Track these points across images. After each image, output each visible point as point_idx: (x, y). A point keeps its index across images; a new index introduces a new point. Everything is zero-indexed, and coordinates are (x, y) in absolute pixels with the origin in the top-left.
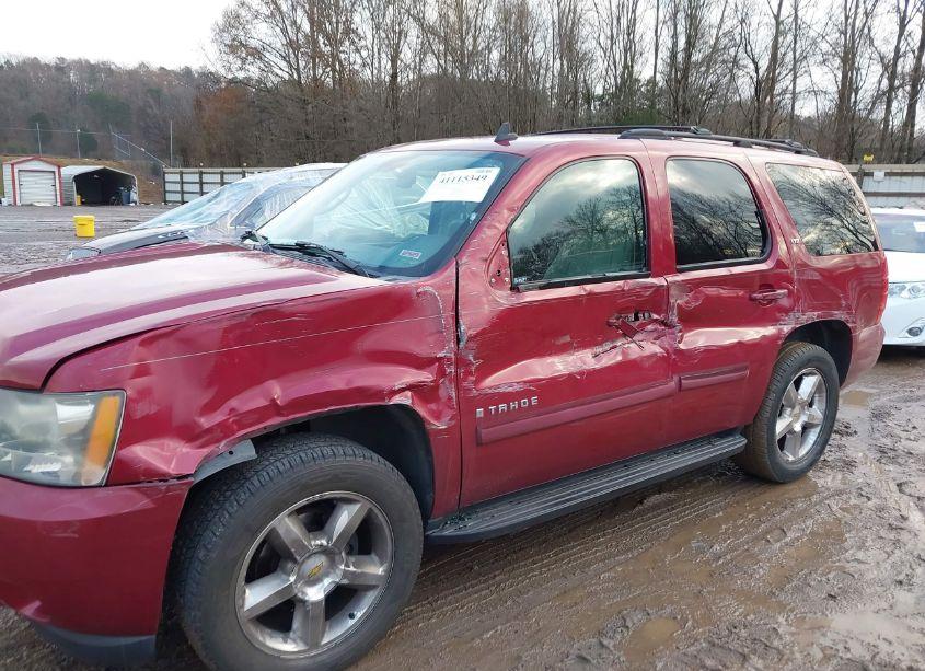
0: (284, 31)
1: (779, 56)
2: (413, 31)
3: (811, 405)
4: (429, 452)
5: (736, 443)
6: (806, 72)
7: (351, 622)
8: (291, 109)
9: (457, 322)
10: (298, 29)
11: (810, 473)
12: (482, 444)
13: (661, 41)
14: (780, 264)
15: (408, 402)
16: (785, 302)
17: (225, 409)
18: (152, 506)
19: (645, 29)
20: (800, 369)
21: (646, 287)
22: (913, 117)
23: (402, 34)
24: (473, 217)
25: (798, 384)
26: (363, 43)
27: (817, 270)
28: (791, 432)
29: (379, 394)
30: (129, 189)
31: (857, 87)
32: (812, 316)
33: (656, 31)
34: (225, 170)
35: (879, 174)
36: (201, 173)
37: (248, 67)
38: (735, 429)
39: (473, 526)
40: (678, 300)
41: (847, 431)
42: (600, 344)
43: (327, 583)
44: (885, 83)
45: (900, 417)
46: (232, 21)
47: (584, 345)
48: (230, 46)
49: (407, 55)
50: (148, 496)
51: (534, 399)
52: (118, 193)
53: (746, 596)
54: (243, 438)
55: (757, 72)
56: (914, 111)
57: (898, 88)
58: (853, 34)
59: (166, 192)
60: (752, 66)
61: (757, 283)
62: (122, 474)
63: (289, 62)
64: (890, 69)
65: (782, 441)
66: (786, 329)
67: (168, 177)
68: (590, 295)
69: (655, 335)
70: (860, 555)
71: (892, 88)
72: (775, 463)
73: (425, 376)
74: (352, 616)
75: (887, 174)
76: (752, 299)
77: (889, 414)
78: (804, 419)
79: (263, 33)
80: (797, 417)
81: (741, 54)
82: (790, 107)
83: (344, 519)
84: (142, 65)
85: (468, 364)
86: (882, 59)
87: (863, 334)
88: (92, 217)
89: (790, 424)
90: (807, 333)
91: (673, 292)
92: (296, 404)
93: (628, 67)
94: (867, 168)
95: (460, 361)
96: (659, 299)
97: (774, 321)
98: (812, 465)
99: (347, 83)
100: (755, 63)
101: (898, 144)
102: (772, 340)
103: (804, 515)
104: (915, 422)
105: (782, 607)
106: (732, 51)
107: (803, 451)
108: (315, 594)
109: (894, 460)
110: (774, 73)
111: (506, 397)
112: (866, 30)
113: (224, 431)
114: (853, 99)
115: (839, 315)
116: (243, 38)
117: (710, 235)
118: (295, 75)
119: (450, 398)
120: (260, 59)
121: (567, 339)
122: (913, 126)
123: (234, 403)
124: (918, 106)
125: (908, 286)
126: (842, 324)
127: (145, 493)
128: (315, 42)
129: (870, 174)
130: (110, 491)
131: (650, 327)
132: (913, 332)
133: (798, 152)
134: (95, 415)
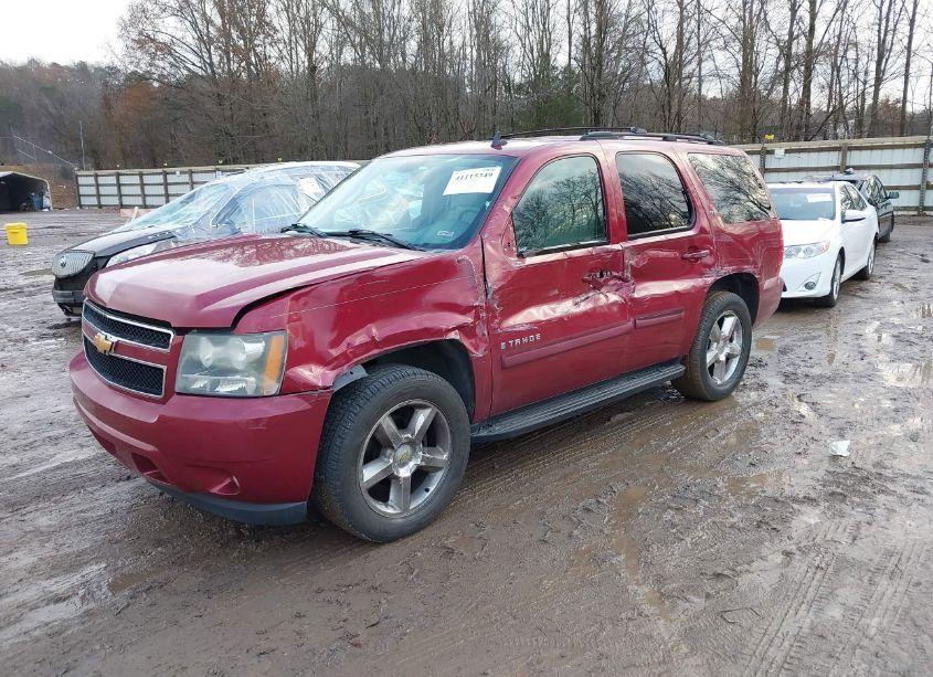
0: (194, 24)
1: (685, 41)
2: (329, 24)
3: (731, 340)
4: (471, 374)
5: (678, 369)
6: (709, 56)
7: (428, 494)
8: (210, 106)
9: (485, 280)
10: (209, 22)
11: (734, 394)
12: (506, 368)
13: (573, 28)
14: (703, 230)
15: (458, 338)
16: (708, 260)
17: (344, 344)
18: (310, 407)
19: (557, 17)
20: (721, 311)
21: (608, 252)
22: (809, 97)
23: (319, 26)
24: (488, 204)
25: (721, 323)
26: (279, 35)
27: (730, 234)
28: (718, 361)
29: (439, 332)
30: (42, 195)
31: (757, 70)
32: (728, 270)
33: (568, 19)
34: (145, 171)
35: (780, 152)
36: (118, 175)
37: (157, 62)
38: (677, 358)
39: (500, 429)
40: (631, 261)
41: (760, 364)
42: (578, 296)
43: (412, 465)
44: (782, 65)
45: (801, 352)
46: (139, 15)
47: (567, 297)
48: (138, 42)
49: (323, 47)
50: (307, 401)
51: (538, 335)
52: (29, 199)
53: (693, 470)
54: (356, 364)
55: (665, 58)
56: (809, 91)
57: (793, 68)
58: (751, 19)
59: (80, 196)
60: (660, 51)
61: (686, 247)
62: (290, 387)
63: (201, 57)
64: (785, 51)
65: (712, 368)
66: (710, 280)
67: (81, 181)
68: (571, 259)
69: (615, 288)
70: (771, 440)
71: (788, 69)
72: (707, 385)
73: (468, 319)
74: (427, 490)
75: (786, 151)
76: (683, 258)
77: (792, 350)
78: (727, 350)
79: (172, 28)
80: (721, 351)
81: (649, 40)
82: (696, 88)
83: (421, 419)
84: (32, 62)
85: (494, 310)
86: (778, 41)
87: (767, 284)
88: (24, 224)
89: (717, 355)
90: (725, 284)
91: (627, 254)
92: (387, 340)
93: (545, 57)
94: (769, 147)
95: (489, 309)
96: (616, 261)
97: (701, 275)
98: (735, 386)
99: (265, 77)
100: (664, 50)
101: (795, 123)
102: (699, 290)
103: (731, 420)
104: (811, 354)
105: (718, 473)
106: (641, 37)
107: (727, 377)
108: (405, 473)
109: (794, 381)
110: (681, 57)
111: (520, 334)
112: (762, 15)
113: (345, 358)
114: (753, 80)
115: (748, 269)
116: (150, 33)
117: (639, 208)
118: (209, 71)
119: (484, 335)
120: (171, 54)
121: (556, 292)
122: (809, 104)
123: (348, 339)
124: (812, 85)
125: (803, 248)
126: (750, 275)
127: (303, 398)
128: (228, 36)
129: (771, 152)
130: (283, 398)
131: (612, 282)
132: (809, 286)
133: (710, 143)
134: (267, 349)
